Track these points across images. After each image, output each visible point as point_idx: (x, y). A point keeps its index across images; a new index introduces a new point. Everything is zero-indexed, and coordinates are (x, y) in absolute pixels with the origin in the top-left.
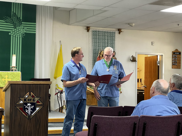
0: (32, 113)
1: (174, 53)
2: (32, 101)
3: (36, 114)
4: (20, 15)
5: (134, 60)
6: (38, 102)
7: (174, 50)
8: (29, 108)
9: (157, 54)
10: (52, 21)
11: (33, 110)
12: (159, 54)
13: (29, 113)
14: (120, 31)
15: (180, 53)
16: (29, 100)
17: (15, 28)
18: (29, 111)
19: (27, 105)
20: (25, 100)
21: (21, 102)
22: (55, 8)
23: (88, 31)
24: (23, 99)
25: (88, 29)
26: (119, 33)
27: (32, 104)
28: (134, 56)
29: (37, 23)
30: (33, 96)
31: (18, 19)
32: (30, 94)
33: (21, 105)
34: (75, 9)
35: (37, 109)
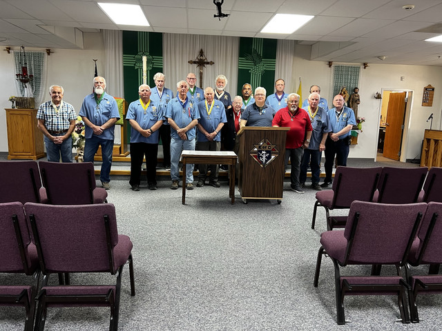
0: (266, 161)
1: (426, 89)
2: (267, 149)
3: (270, 163)
4: (261, 52)
5: (379, 97)
6: (273, 149)
7: (426, 86)
8: (264, 157)
9: (405, 90)
10: (292, 57)
11: (269, 158)
12: (407, 90)
13: (264, 161)
14: (365, 65)
15: (433, 89)
16: (263, 147)
17: (255, 65)
18: (264, 159)
19: (261, 153)
20: (260, 147)
21: (256, 149)
22: (296, 42)
23: (330, 66)
24: (258, 146)
25: (330, 64)
26: (365, 68)
27: (267, 152)
28: (380, 92)
29: (277, 60)
30: (268, 144)
31: (258, 56)
32: (265, 142)
33: (255, 152)
34: (319, 42)
35: (273, 157)
